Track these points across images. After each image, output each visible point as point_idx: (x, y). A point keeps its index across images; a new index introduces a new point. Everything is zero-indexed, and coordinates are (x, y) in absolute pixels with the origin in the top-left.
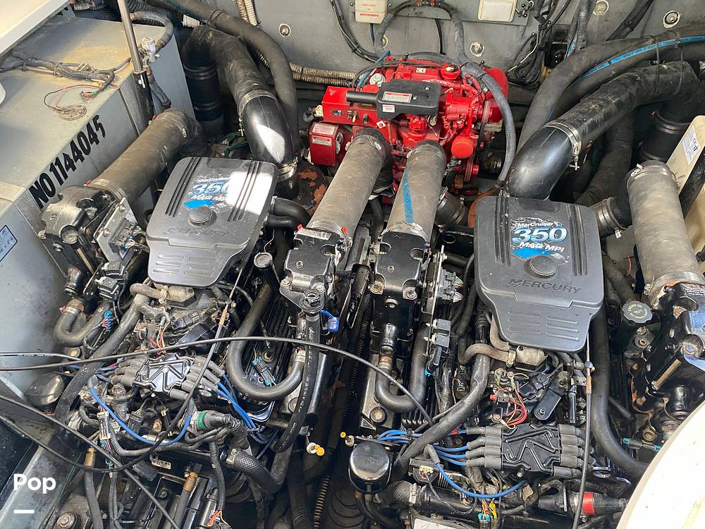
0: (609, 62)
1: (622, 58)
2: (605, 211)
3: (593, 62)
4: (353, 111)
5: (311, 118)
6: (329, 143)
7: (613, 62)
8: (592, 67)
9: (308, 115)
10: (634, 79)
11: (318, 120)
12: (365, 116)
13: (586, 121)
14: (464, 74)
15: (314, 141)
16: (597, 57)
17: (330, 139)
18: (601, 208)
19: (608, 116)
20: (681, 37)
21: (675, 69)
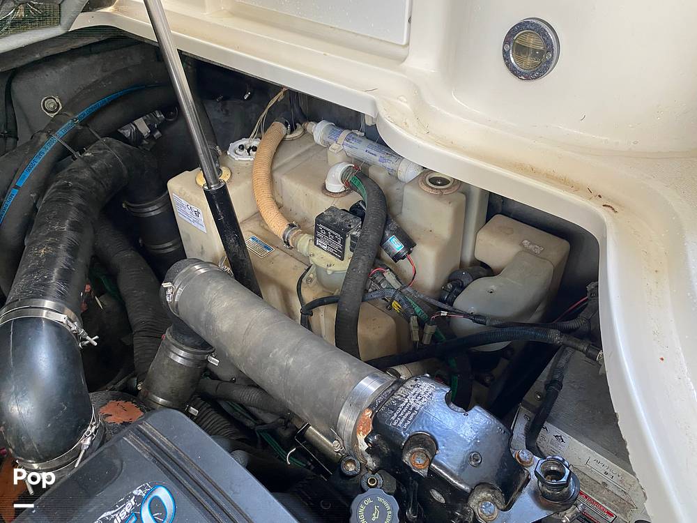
0: (16, 187)
1: (27, 175)
7: (20, 184)
10: (65, 188)
13: (50, 278)
19: (73, 250)
20: (75, 114)
21: (102, 152)
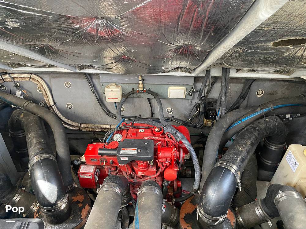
0: (241, 121)
1: (247, 119)
2: (259, 208)
3: (233, 121)
4: (104, 158)
5: (79, 162)
6: (91, 177)
7: (243, 120)
8: (232, 124)
9: (77, 161)
10: (255, 128)
11: (83, 163)
12: (111, 161)
14: (166, 132)
15: (81, 176)
16: (234, 118)
17: (91, 175)
18: (256, 206)
19: (248, 152)
20: (273, 106)
21: (273, 121)
